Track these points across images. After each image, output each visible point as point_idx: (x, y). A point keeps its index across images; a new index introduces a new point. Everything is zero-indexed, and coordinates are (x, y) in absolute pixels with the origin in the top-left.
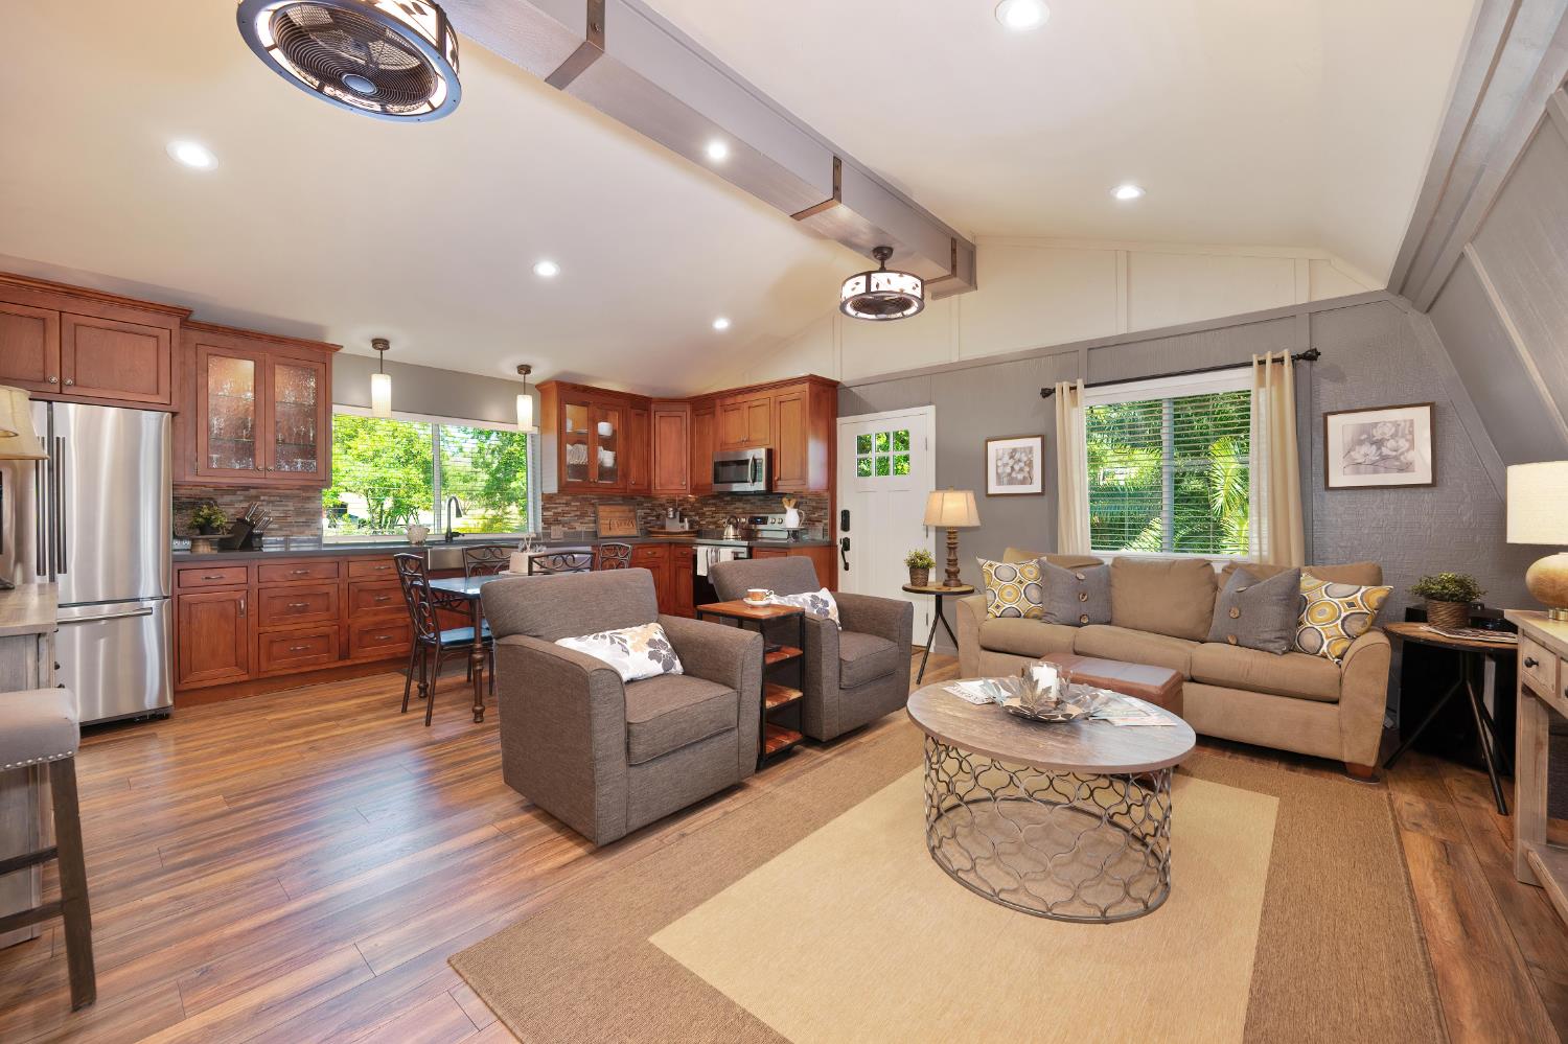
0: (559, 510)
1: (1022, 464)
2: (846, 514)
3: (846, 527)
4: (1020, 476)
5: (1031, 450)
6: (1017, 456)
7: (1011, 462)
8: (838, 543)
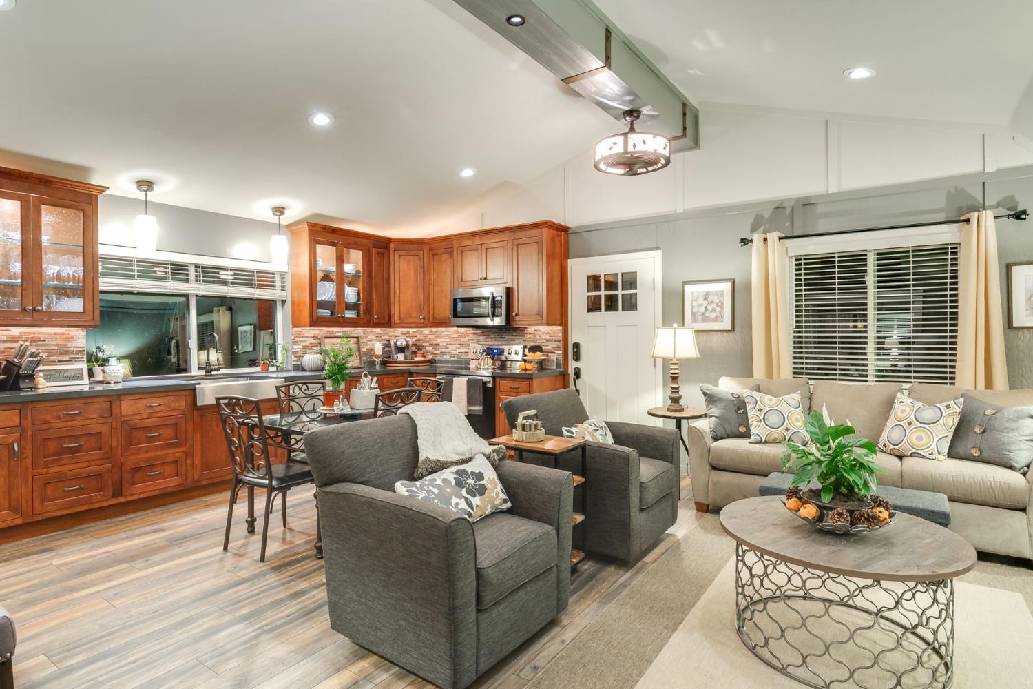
0: (308, 343)
1: (714, 305)
2: (576, 346)
3: (577, 357)
4: (713, 315)
5: (722, 293)
6: (710, 299)
7: (705, 303)
8: (570, 372)
